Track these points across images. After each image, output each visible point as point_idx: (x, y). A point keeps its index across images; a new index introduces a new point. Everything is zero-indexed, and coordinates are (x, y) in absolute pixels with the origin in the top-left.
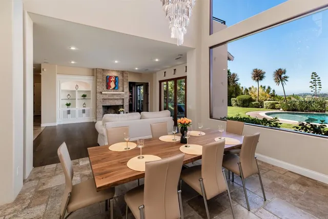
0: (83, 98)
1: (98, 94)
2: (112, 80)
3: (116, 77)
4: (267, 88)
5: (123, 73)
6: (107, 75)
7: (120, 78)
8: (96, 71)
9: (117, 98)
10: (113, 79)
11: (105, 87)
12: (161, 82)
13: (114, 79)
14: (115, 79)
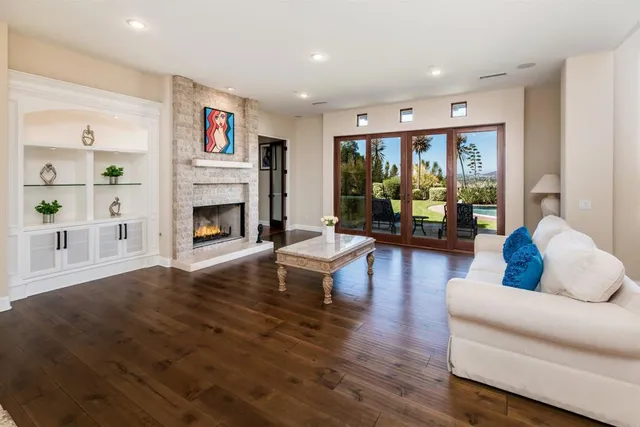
0: (107, 180)
1: (182, 169)
2: (218, 121)
3: (229, 115)
4: (431, 165)
5: (244, 102)
6: (205, 104)
7: (238, 118)
8: (175, 85)
9: (232, 180)
10: (220, 121)
11: (199, 145)
12: (337, 139)
13: (223, 121)
14: (227, 122)
